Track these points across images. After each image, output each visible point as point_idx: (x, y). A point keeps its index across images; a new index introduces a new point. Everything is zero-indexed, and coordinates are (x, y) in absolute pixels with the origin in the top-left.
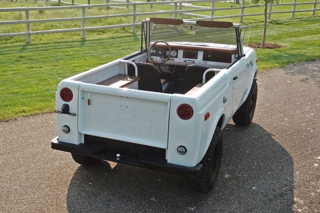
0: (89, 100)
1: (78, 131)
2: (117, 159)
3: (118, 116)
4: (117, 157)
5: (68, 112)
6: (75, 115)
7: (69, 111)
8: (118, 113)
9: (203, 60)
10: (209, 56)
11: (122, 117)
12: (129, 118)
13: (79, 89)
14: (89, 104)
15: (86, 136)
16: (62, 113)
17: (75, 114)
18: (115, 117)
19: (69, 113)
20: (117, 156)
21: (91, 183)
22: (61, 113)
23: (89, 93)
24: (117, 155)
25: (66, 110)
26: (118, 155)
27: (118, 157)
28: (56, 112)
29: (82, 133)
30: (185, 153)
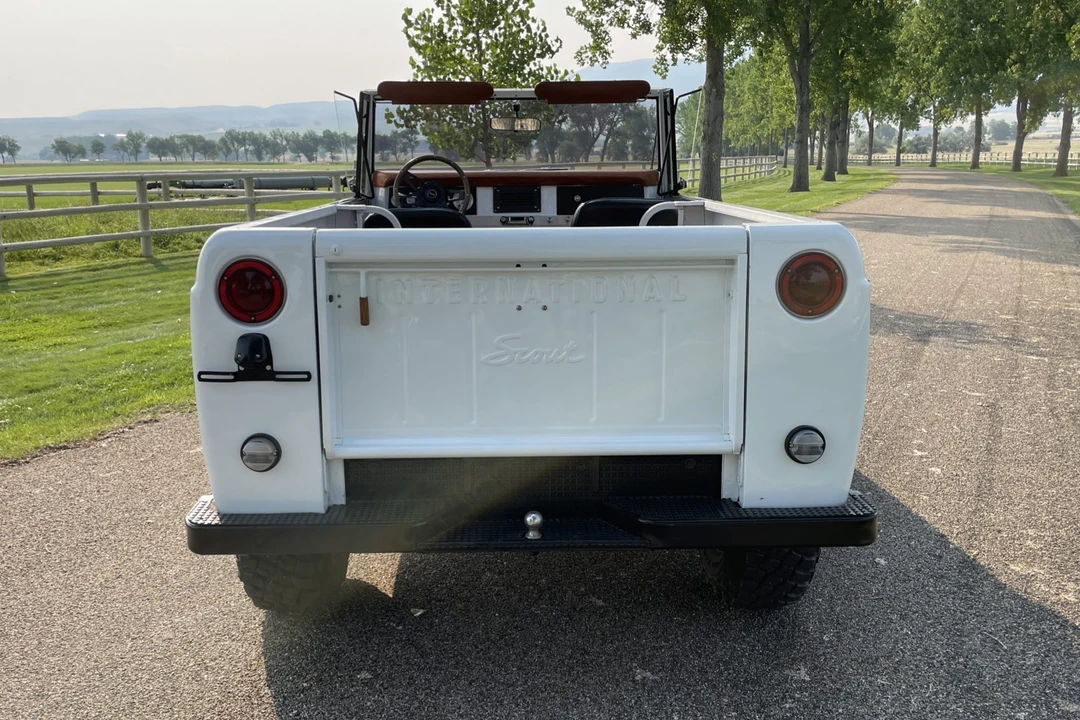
0: (364, 303)
1: (323, 450)
2: (531, 535)
3: (503, 356)
4: (526, 528)
5: (268, 368)
6: (306, 376)
7: (272, 365)
8: (504, 341)
9: (558, 214)
11: (525, 353)
12: (558, 353)
13: (314, 257)
14: (365, 320)
15: (351, 465)
16: (238, 377)
17: (308, 374)
18: (493, 361)
19: (272, 376)
20: (530, 524)
21: (364, 675)
22: (232, 377)
23: (363, 272)
24: (528, 519)
25: (255, 362)
26: (533, 519)
27: (536, 527)
28: (203, 377)
29: (338, 459)
30: (820, 454)
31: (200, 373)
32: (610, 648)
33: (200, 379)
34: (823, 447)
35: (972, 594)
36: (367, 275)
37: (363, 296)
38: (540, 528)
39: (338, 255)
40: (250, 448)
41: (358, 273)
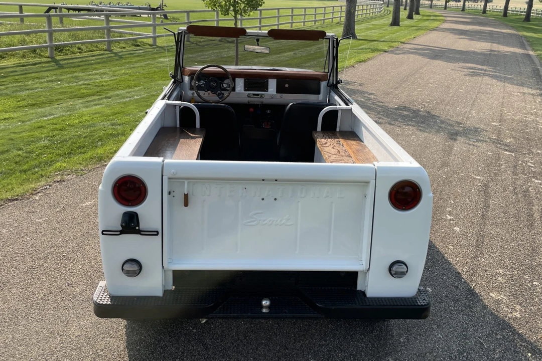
0: (186, 197)
1: (163, 267)
2: (264, 310)
3: (254, 221)
4: (262, 307)
5: (137, 228)
6: (156, 233)
7: (139, 227)
9: (277, 92)
10: (287, 86)
11: (265, 220)
12: (281, 221)
13: (162, 176)
14: (186, 204)
15: (176, 273)
16: (122, 232)
18: (249, 224)
19: (139, 232)
20: (264, 305)
22: (119, 233)
23: (186, 182)
24: (263, 303)
25: (130, 225)
26: (266, 303)
27: (266, 307)
28: (104, 233)
29: (170, 270)
30: (405, 275)
31: (103, 231)
32: (298, 345)
33: (103, 234)
34: (407, 271)
35: (472, 312)
36: (188, 183)
37: (186, 193)
38: (269, 307)
39: (175, 175)
40: (127, 267)
41: (184, 182)
